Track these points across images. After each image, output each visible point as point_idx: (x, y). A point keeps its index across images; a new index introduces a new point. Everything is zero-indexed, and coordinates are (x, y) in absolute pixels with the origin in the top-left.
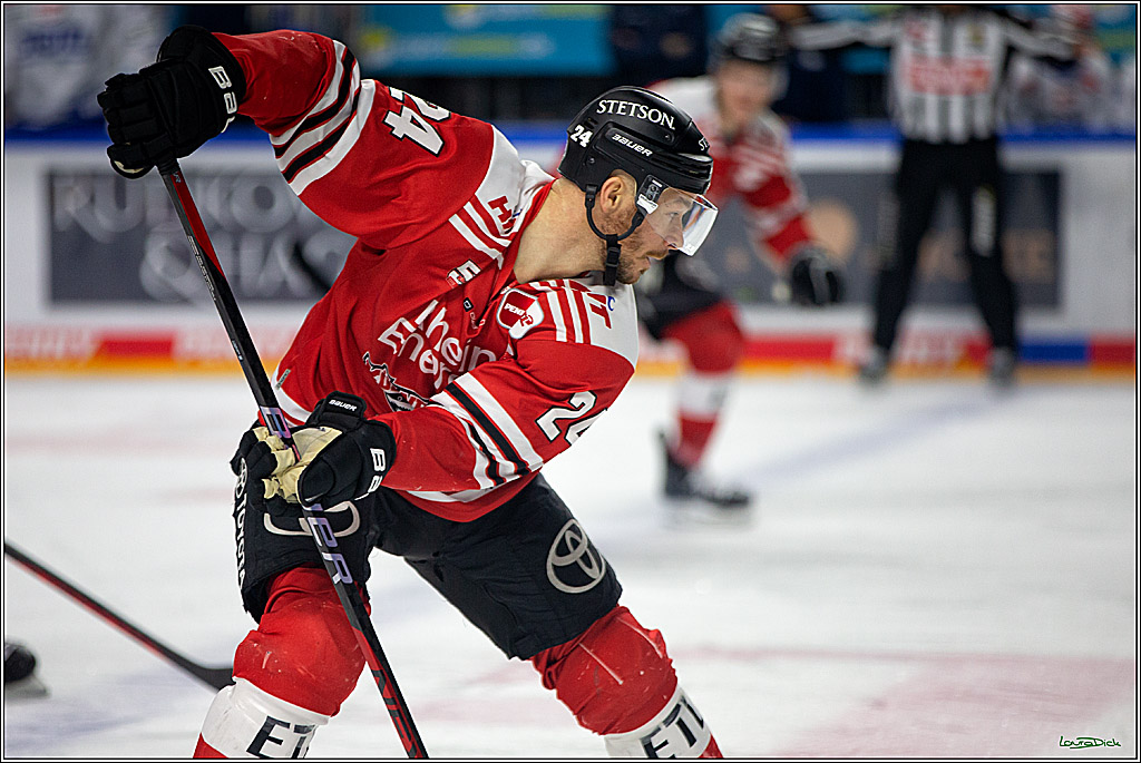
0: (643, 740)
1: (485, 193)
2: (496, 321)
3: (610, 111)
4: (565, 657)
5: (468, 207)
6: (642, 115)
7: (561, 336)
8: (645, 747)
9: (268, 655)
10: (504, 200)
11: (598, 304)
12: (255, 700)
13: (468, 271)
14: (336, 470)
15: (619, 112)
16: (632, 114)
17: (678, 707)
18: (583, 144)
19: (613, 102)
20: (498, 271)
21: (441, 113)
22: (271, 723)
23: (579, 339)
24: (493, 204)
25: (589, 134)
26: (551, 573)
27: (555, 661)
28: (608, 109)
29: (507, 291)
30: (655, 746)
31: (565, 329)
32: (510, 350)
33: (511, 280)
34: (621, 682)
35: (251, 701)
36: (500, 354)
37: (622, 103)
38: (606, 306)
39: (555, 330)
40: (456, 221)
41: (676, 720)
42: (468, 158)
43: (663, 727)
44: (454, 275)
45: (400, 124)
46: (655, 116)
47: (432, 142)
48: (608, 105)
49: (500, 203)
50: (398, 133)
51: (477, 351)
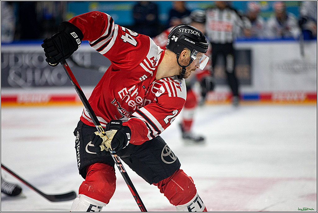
0: (188, 207)
1: (149, 56)
2: (151, 91)
3: (183, 32)
4: (167, 183)
5: (145, 60)
6: (192, 33)
7: (170, 95)
8: (188, 209)
9: (90, 187)
10: (153, 57)
11: (178, 85)
12: (86, 200)
13: (144, 77)
14: (120, 140)
15: (185, 32)
16: (189, 33)
17: (197, 197)
18: (176, 41)
19: (183, 29)
20: (152, 77)
21: (136, 34)
22: (91, 206)
23: (175, 96)
24: (151, 59)
25: (177, 38)
26: (162, 158)
27: (164, 185)
28: (182, 31)
29: (154, 83)
30: (191, 208)
31: (171, 93)
32: (155, 99)
33: (155, 79)
34: (183, 190)
35: (85, 200)
36: (152, 101)
37: (186, 29)
38: (180, 85)
39: (168, 94)
40: (142, 65)
41: (197, 201)
42: (144, 47)
43: (193, 203)
44: (140, 79)
45: (125, 38)
46: (195, 33)
47: (134, 43)
48: (182, 30)
49: (152, 59)
50: (125, 41)
51: (146, 100)
